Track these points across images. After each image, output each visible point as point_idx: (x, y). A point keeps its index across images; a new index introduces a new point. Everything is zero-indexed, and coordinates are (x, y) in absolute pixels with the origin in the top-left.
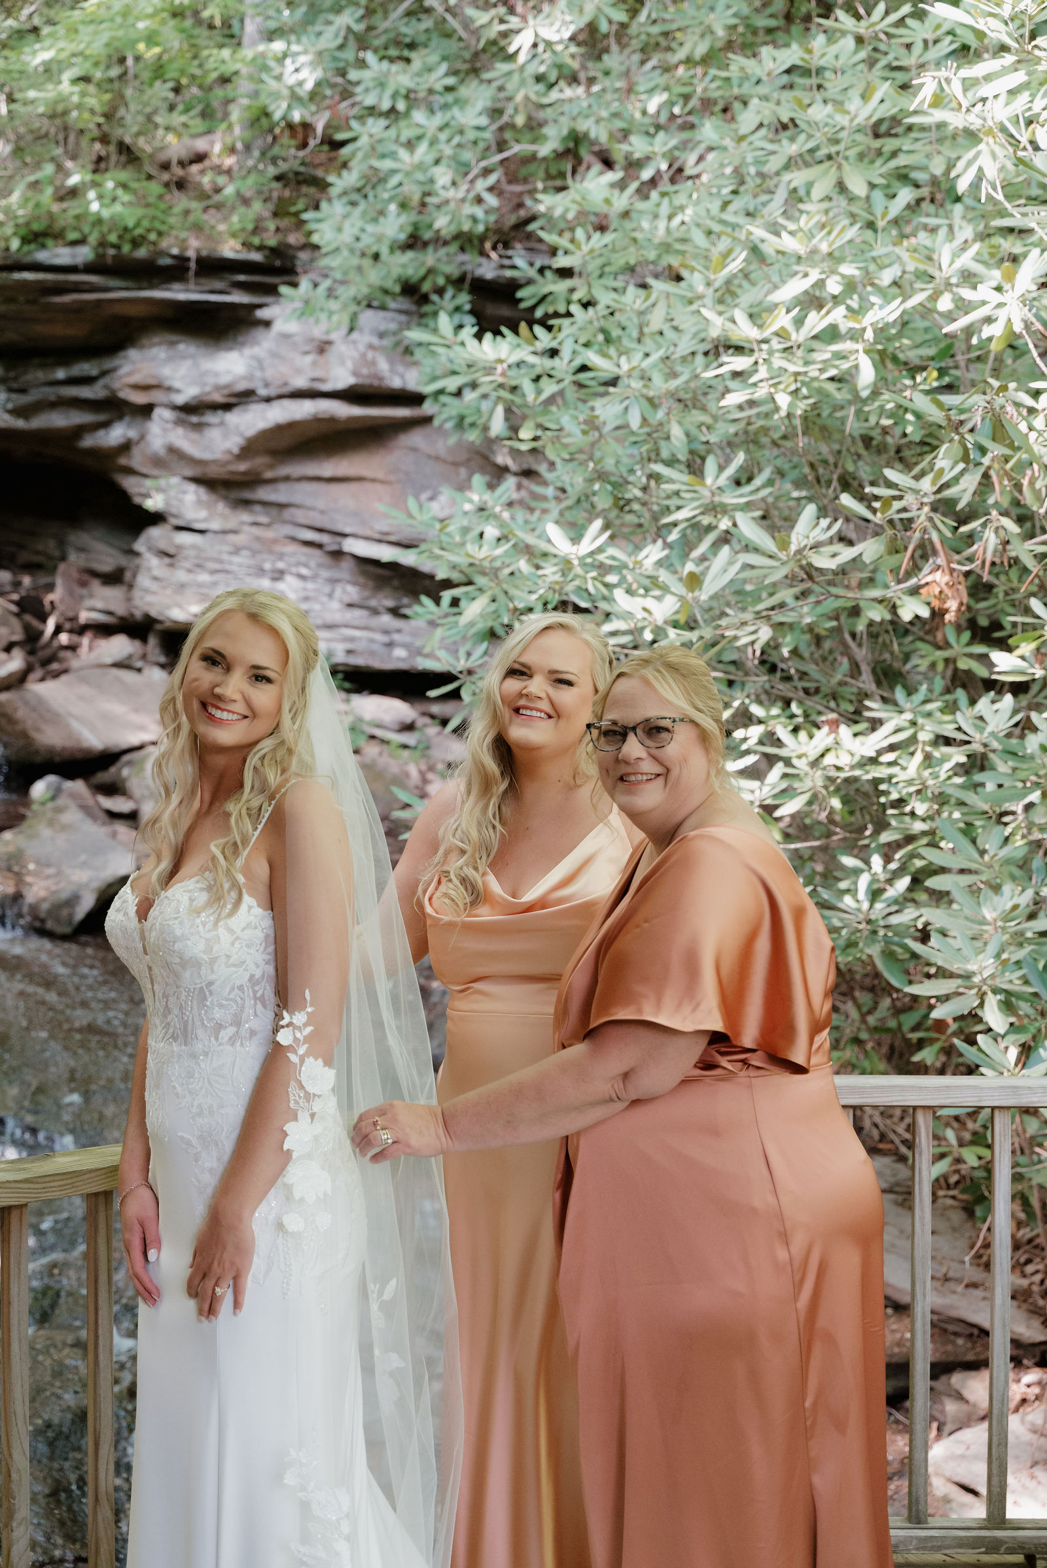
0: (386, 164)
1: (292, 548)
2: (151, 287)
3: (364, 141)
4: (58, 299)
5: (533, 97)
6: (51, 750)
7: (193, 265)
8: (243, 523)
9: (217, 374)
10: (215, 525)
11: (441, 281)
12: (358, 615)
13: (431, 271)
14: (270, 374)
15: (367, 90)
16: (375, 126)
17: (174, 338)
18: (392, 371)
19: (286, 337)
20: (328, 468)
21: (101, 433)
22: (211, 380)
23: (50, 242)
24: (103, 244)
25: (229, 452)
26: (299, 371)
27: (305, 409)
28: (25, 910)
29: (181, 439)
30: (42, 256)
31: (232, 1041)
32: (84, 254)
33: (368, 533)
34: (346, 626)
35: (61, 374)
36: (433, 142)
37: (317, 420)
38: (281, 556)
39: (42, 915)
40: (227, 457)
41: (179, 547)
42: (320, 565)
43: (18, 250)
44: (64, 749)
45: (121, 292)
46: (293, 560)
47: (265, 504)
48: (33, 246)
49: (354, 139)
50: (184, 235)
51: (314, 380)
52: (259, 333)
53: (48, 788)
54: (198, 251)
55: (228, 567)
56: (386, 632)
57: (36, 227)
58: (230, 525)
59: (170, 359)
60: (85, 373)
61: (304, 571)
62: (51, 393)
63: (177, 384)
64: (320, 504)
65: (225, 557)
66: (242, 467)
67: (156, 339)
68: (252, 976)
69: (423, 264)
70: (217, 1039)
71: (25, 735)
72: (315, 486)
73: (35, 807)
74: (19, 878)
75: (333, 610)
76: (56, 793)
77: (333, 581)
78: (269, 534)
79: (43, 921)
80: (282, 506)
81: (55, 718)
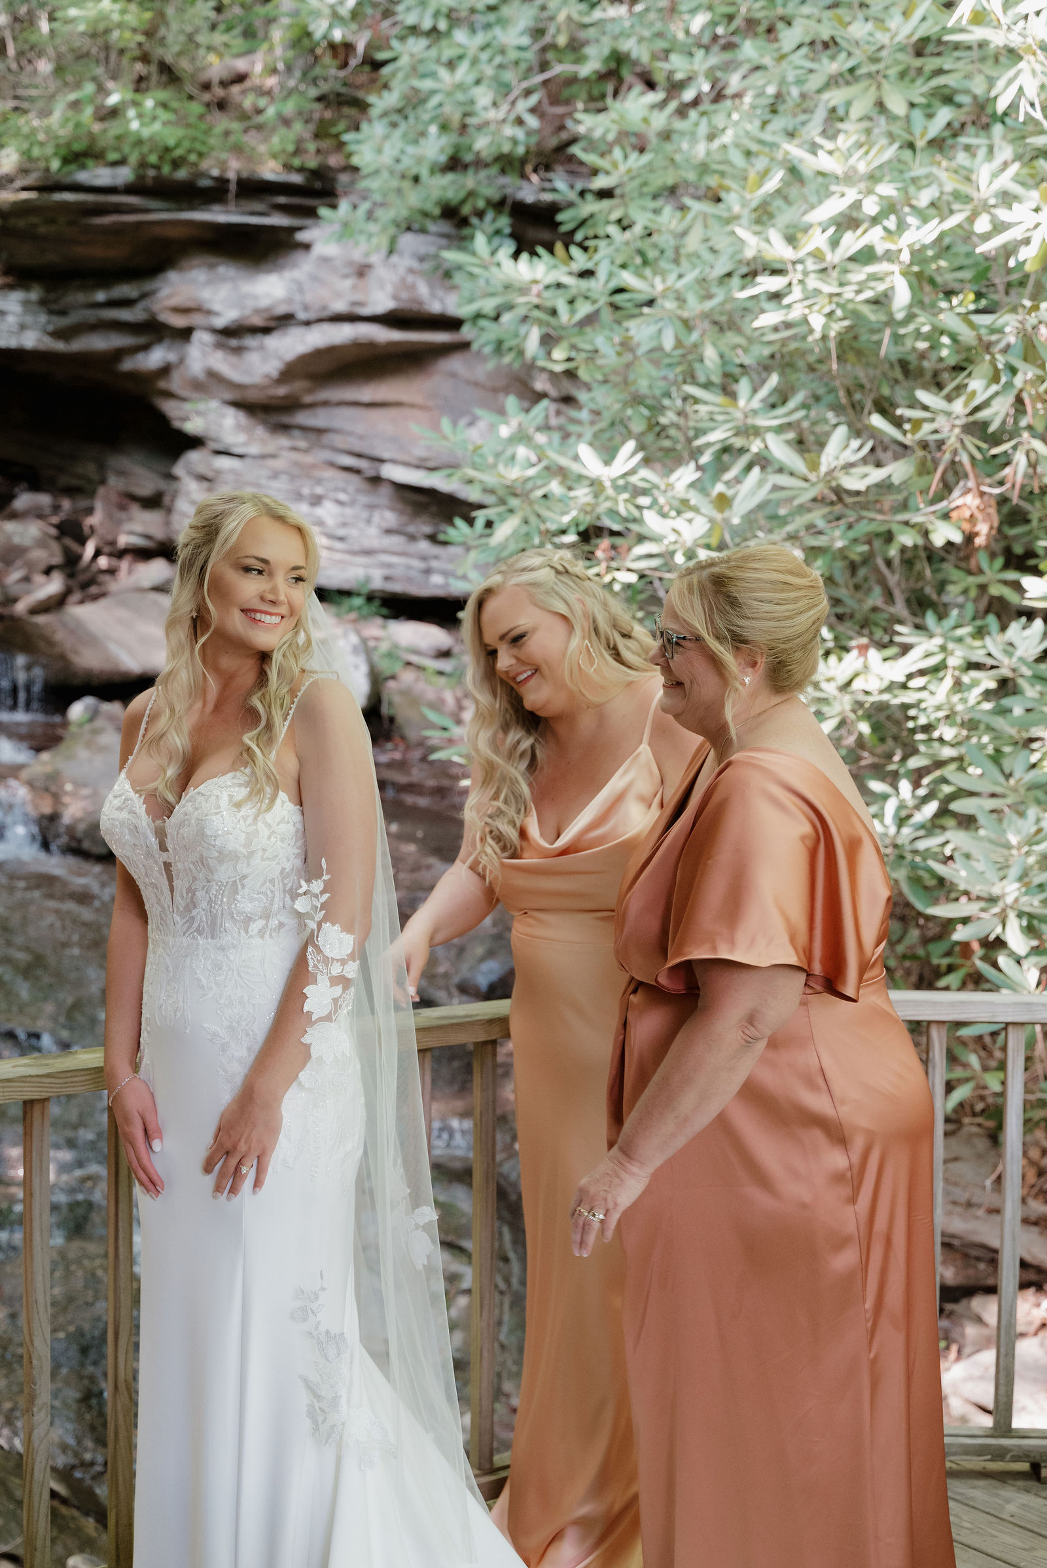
0: (426, 85)
1: (330, 473)
2: (192, 208)
3: (404, 61)
4: (98, 221)
5: (575, 16)
6: (89, 673)
7: (233, 187)
8: (281, 448)
9: (256, 297)
10: (254, 449)
11: (481, 204)
12: (396, 541)
13: (471, 194)
14: (309, 297)
15: (408, 9)
16: (416, 45)
17: (212, 260)
18: (433, 295)
19: (325, 260)
20: (368, 392)
21: (141, 356)
22: (251, 304)
23: (90, 163)
24: (143, 164)
25: (267, 376)
26: (338, 295)
27: (344, 333)
28: (62, 830)
29: (221, 362)
30: (83, 177)
31: (261, 933)
32: (125, 175)
33: (406, 458)
34: (385, 551)
35: (101, 296)
36: (475, 62)
37: (357, 345)
38: (319, 481)
39: (79, 835)
40: (266, 382)
41: (219, 472)
42: (358, 491)
43: (59, 170)
44: (102, 672)
45: (161, 214)
46: (331, 485)
47: (304, 429)
48: (73, 167)
49: (394, 59)
50: (224, 156)
51: (354, 304)
52: (299, 256)
53: (86, 709)
54: (238, 173)
56: (424, 558)
57: (77, 147)
58: (269, 450)
59: (210, 282)
60: (126, 296)
61: (342, 497)
62: (91, 315)
63: (216, 307)
64: (359, 428)
65: (264, 482)
66: (282, 391)
67: (196, 262)
68: (283, 869)
69: (463, 186)
70: (247, 932)
71: (63, 657)
72: (353, 412)
73: (73, 729)
74: (56, 798)
75: (371, 536)
76: (94, 715)
77: (371, 507)
78: (308, 459)
79: (79, 841)
80: (320, 431)
81: (93, 640)
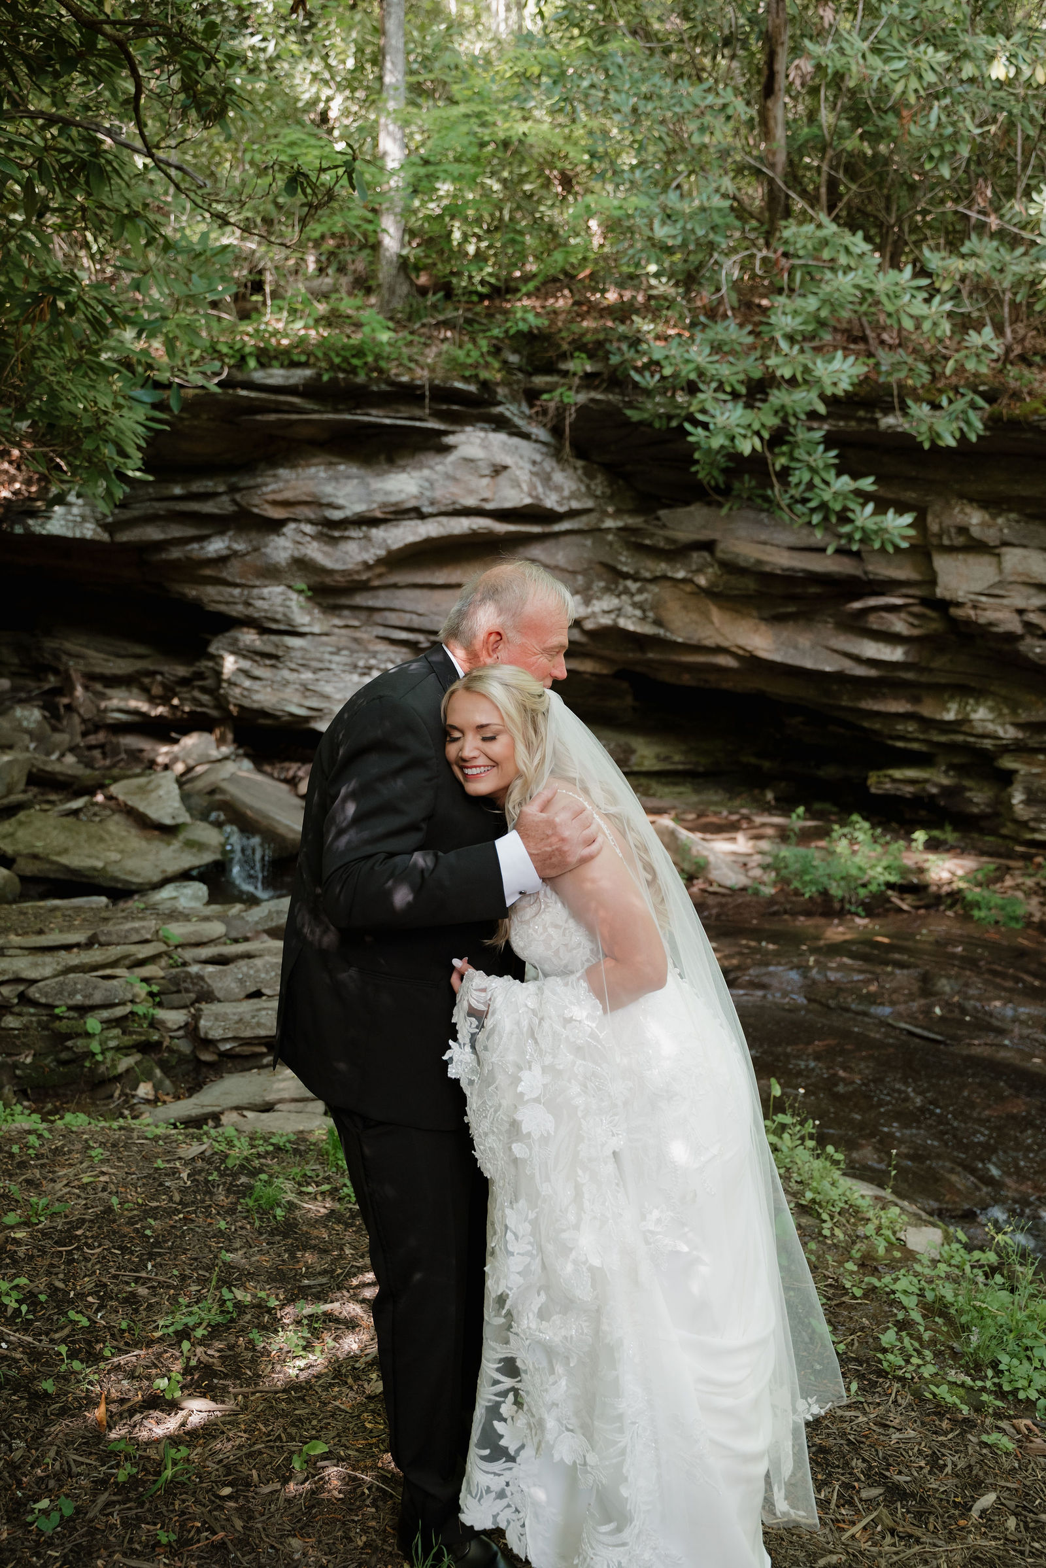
1: (382, 647)
2: (349, 410)
4: (259, 417)
7: (427, 393)
8: (335, 626)
9: (387, 493)
10: (315, 629)
14: (438, 494)
17: (335, 460)
19: (468, 461)
20: (440, 577)
21: (196, 546)
22: (380, 498)
25: (365, 563)
26: (471, 492)
27: (462, 526)
29: (316, 552)
30: (261, 376)
32: (298, 376)
35: (178, 491)
37: (474, 534)
38: (374, 655)
40: (360, 567)
41: (284, 650)
46: (384, 657)
47: (355, 608)
51: (482, 499)
54: (429, 380)
55: (327, 665)
58: (325, 629)
59: (330, 479)
60: (210, 490)
62: (161, 507)
63: (341, 502)
64: (422, 607)
65: (327, 657)
66: (364, 577)
67: (315, 461)
72: (417, 593)
78: (362, 635)
